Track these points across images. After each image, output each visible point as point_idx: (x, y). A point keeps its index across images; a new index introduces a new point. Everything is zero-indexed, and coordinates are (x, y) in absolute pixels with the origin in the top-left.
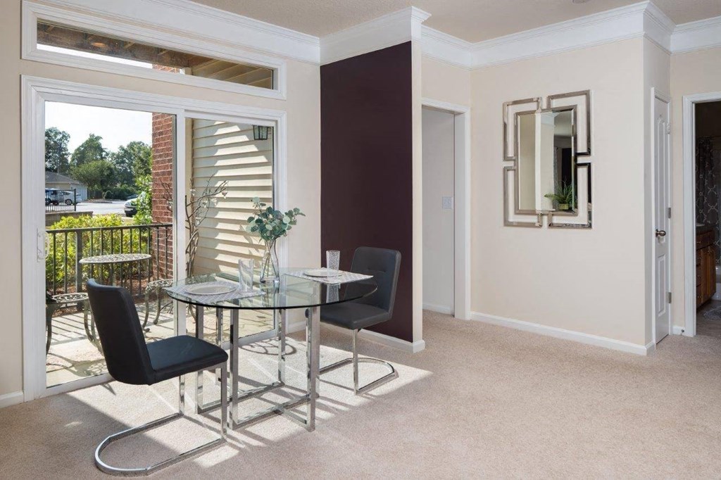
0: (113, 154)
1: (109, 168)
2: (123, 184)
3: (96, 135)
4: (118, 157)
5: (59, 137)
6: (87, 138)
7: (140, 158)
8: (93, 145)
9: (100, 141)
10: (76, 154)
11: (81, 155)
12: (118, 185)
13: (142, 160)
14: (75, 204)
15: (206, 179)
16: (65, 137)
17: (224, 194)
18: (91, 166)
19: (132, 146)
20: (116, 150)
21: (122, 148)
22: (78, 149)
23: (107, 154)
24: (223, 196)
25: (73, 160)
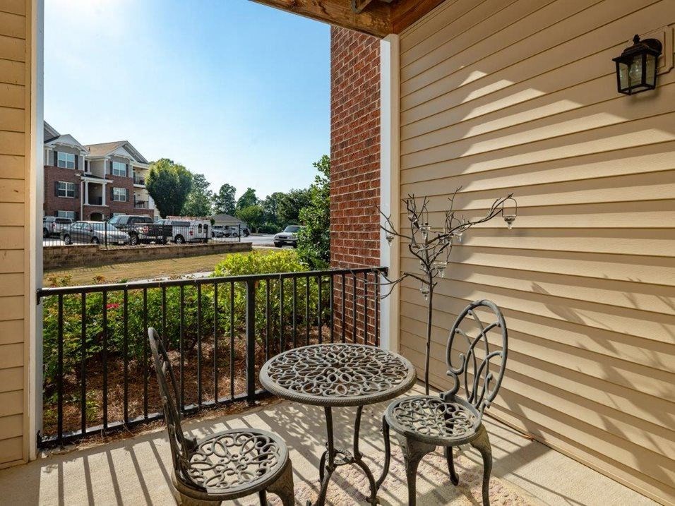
0: (263, 202)
1: (261, 211)
2: (269, 223)
3: (252, 189)
4: (266, 203)
5: (230, 190)
6: (246, 190)
7: (282, 203)
8: (250, 195)
9: (255, 193)
10: (239, 202)
11: (243, 202)
12: (266, 224)
13: (284, 204)
14: (239, 236)
15: (447, 197)
16: (234, 190)
17: (509, 221)
18: (248, 210)
19: (274, 195)
20: (264, 199)
21: (268, 197)
22: (241, 199)
23: (259, 202)
24: (505, 225)
25: (238, 206)
